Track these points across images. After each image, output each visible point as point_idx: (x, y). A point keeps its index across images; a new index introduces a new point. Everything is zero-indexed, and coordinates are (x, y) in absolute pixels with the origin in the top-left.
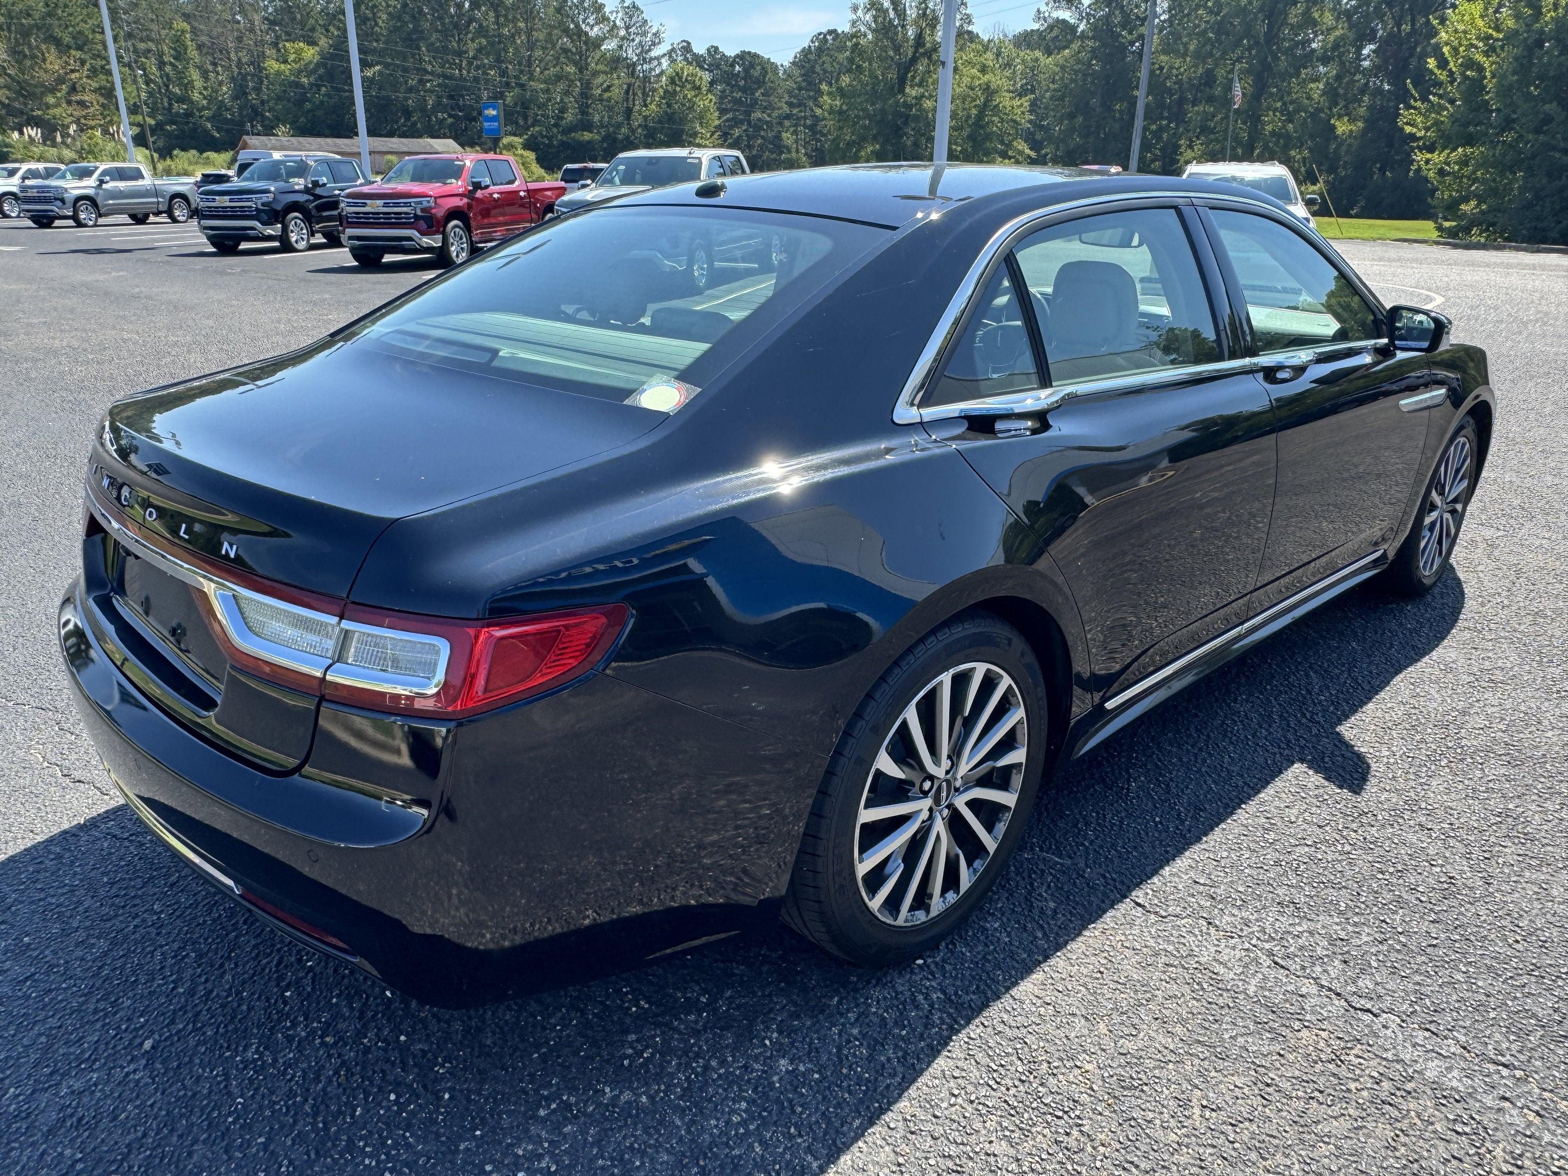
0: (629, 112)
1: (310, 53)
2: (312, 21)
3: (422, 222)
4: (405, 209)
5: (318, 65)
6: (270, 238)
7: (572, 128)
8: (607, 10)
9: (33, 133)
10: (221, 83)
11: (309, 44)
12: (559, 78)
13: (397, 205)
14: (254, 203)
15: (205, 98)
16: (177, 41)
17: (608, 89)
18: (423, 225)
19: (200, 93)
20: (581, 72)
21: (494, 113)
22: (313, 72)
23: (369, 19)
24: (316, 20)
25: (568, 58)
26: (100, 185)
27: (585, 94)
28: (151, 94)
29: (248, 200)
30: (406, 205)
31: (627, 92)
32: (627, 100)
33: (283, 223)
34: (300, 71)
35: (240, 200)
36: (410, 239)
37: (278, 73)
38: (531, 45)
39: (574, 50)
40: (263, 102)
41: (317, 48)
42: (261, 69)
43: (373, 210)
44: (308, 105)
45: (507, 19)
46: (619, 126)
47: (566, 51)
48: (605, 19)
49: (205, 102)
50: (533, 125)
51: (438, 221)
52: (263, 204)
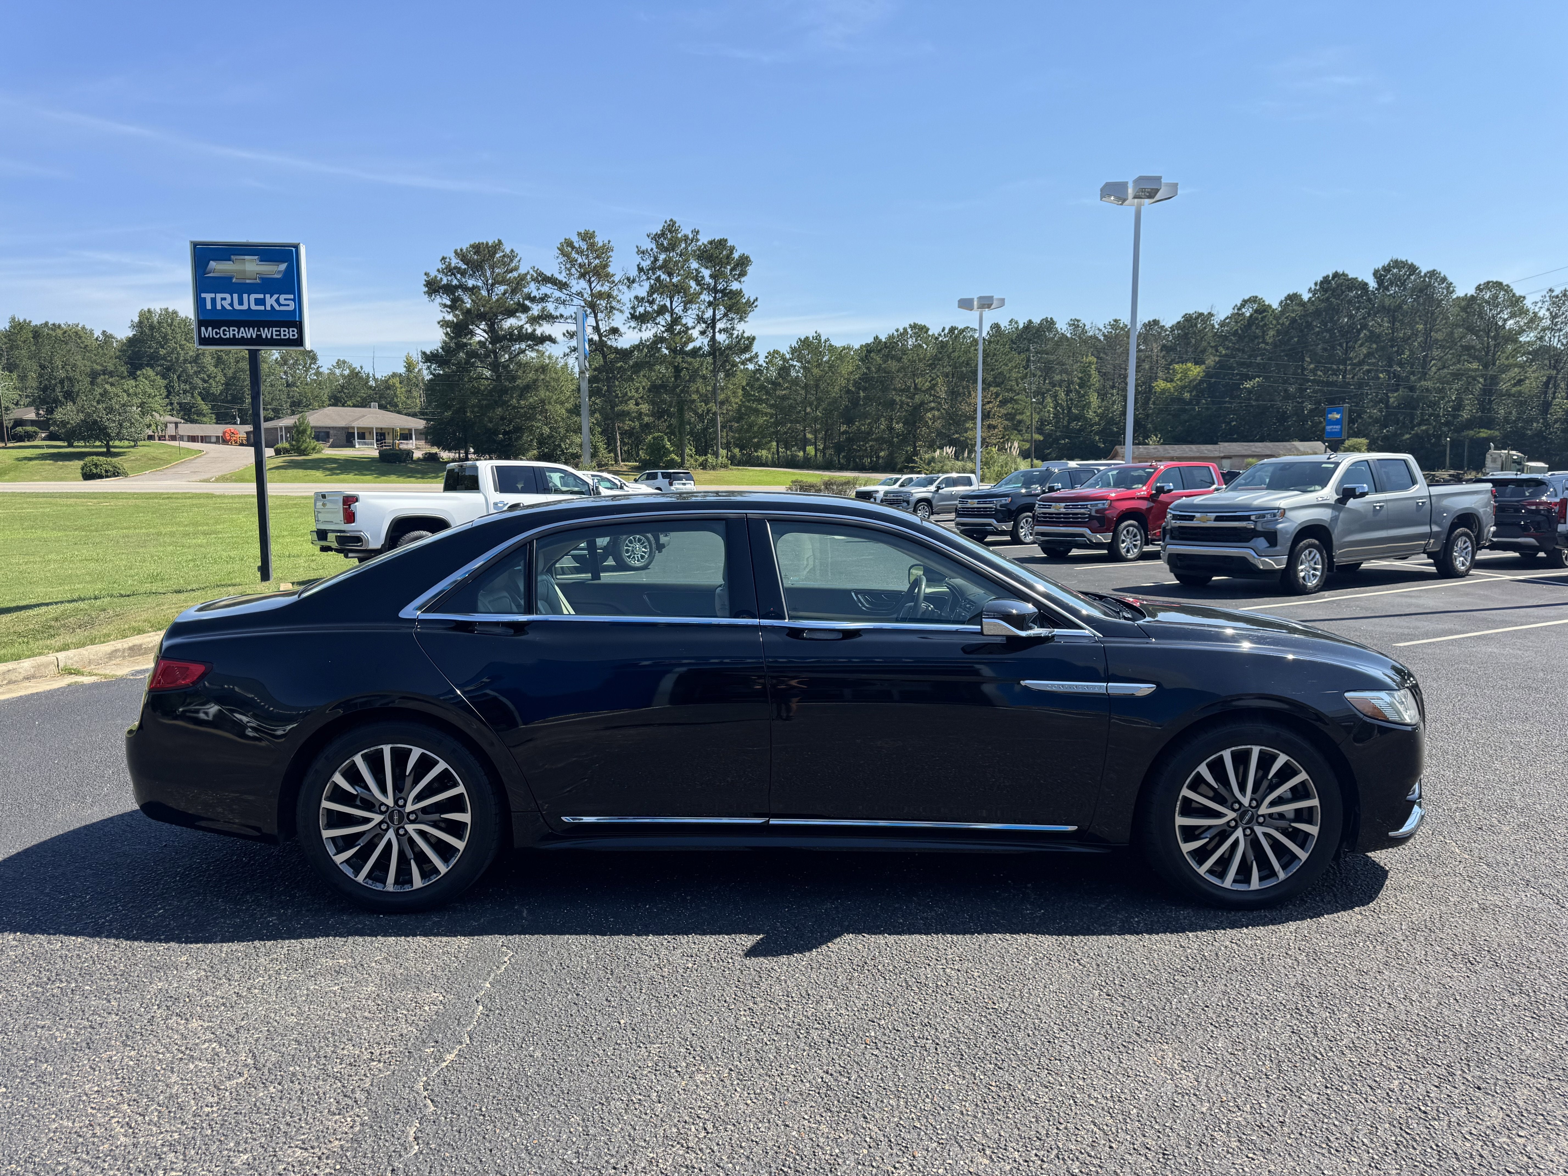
0: (1546, 406)
1: (1195, 371)
2: (1204, 344)
3: (1095, 522)
4: (1082, 511)
5: (1201, 382)
6: (1003, 533)
7: (1470, 424)
8: (1528, 303)
9: (949, 451)
10: (1114, 402)
11: (1196, 363)
12: (1457, 376)
13: (1075, 507)
14: (995, 504)
15: (1097, 416)
16: (1085, 371)
17: (1520, 382)
18: (1096, 524)
19: (1095, 412)
20: (1486, 366)
21: (1338, 416)
22: (1195, 387)
23: (1257, 337)
24: (1209, 343)
25: (1470, 355)
26: (937, 491)
27: (1489, 390)
28: (1056, 415)
29: (991, 502)
30: (1083, 507)
31: (1546, 384)
32: (1546, 393)
33: (1015, 521)
34: (1183, 388)
35: (985, 503)
36: (1082, 535)
37: (1163, 391)
38: (1427, 345)
39: (1479, 346)
40: (1148, 416)
41: (1203, 367)
42: (1151, 388)
43: (1056, 511)
44: (1185, 417)
45: (1402, 323)
46: (1530, 421)
47: (1468, 348)
48: (1523, 312)
49: (1097, 419)
50: (1419, 424)
51: (1110, 520)
52: (1001, 506)
